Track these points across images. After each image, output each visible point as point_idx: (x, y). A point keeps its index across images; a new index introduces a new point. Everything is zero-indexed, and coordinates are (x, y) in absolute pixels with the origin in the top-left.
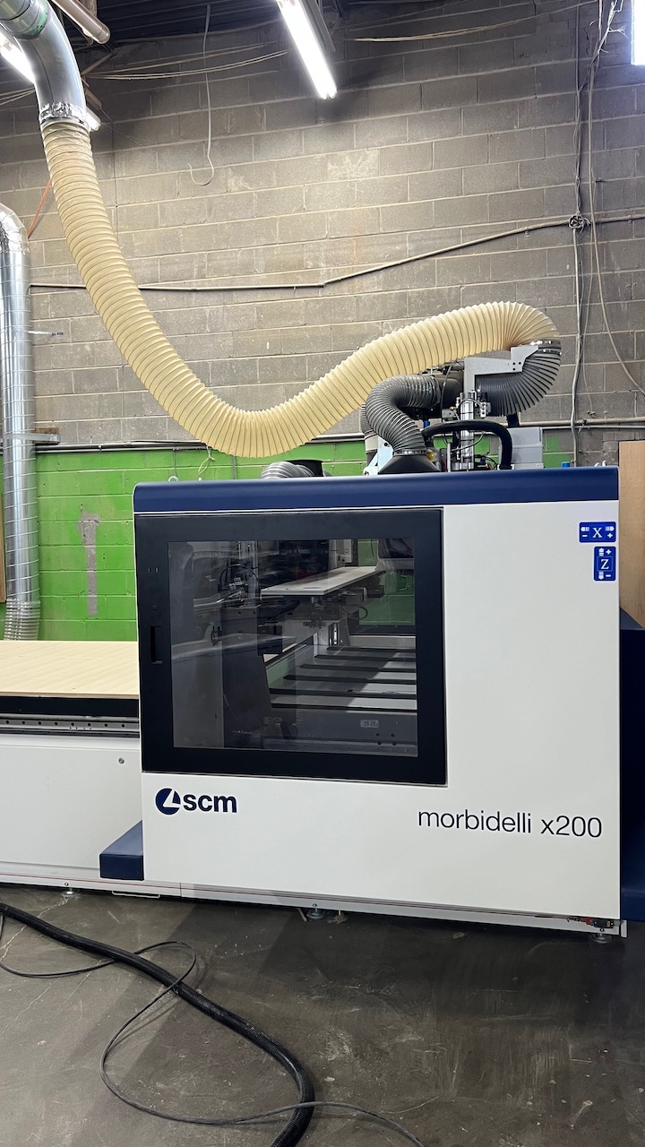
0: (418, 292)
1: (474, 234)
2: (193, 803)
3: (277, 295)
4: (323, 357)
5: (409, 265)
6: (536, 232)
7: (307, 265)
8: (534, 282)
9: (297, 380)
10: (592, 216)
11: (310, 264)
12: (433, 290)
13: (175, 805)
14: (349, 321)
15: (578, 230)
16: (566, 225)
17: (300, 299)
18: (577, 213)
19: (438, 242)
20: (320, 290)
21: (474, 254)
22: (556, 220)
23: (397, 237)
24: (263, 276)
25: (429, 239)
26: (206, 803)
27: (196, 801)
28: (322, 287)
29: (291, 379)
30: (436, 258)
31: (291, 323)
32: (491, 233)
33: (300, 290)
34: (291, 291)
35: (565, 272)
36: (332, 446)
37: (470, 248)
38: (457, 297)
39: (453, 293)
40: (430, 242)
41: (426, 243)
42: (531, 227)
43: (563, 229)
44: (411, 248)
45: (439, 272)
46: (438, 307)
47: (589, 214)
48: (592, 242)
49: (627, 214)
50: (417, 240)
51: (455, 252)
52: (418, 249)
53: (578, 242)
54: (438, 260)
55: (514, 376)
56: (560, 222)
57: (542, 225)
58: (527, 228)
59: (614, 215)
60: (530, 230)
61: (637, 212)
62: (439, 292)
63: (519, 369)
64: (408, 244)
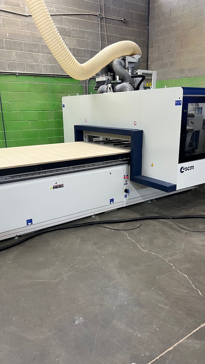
0: (58, 27)
1: (74, 11)
2: (187, 169)
3: (10, 15)
4: (29, 43)
5: (55, 16)
6: (90, 15)
7: (21, 6)
8: (89, 32)
9: (20, 50)
10: (103, 15)
11: (22, 6)
12: (63, 27)
13: (184, 170)
14: (37, 32)
15: (100, 18)
16: (97, 16)
17: (19, 19)
18: (100, 13)
19: (64, 10)
20: (26, 17)
21: (74, 18)
22: (94, 13)
23: (51, 5)
24: (4, 6)
25: (61, 9)
26: (189, 168)
27: (187, 168)
28: (27, 16)
29: (17, 50)
30: (63, 16)
31: (16, 28)
32: (78, 12)
33: (19, 16)
34: (16, 15)
35: (97, 31)
36: (34, 77)
37: (73, 16)
38: (70, 31)
39: (68, 30)
40: (61, 10)
41: (60, 10)
42: (89, 14)
43: (96, 17)
44: (56, 10)
45: (64, 21)
46: (65, 33)
47: (102, 14)
48: (104, 23)
49: (110, 17)
50: (57, 8)
51: (68, 16)
52: (58, 11)
53: (100, 22)
54: (64, 17)
55: (136, 63)
56: (96, 14)
57: (91, 14)
58: (87, 13)
59: (107, 16)
60: (88, 14)
61: (113, 17)
62: (64, 28)
63: (137, 62)
64: (54, 9)
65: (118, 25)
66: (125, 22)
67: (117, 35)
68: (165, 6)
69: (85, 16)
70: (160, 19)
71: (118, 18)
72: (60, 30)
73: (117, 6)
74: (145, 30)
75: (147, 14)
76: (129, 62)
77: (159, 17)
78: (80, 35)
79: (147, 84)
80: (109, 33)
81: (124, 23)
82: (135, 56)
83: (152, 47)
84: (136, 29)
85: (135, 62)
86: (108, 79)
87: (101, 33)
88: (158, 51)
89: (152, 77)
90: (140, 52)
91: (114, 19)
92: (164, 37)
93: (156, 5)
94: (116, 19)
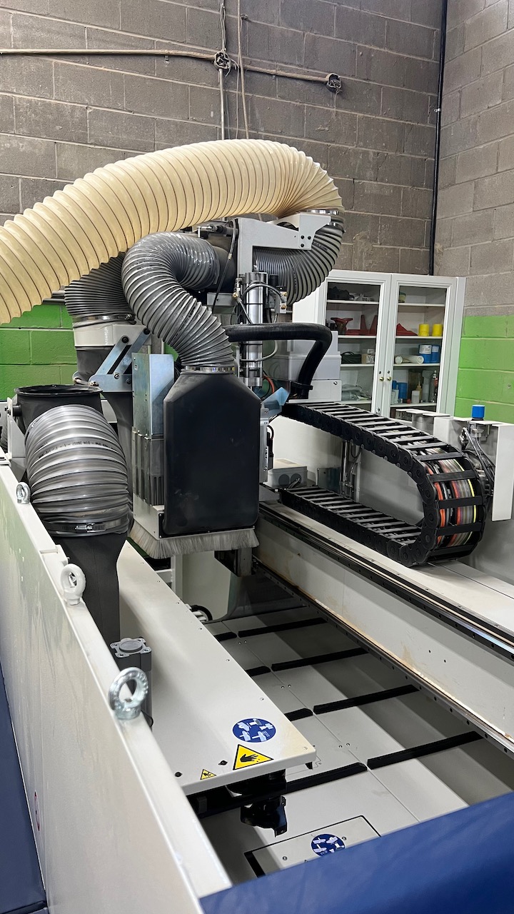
0: (30, 101)
1: (103, 41)
5: (15, 60)
6: (177, 60)
10: (238, 59)
12: (50, 104)
15: (225, 71)
16: (210, 61)
18: (223, 50)
19: (56, 37)
21: (103, 67)
22: (197, 51)
25: (42, 30)
30: (54, 60)
32: (124, 45)
35: (209, 120)
37: (98, 59)
38: (83, 121)
39: (77, 114)
40: (44, 35)
41: (38, 34)
42: (172, 52)
43: (208, 66)
44: (17, 36)
45: (57, 80)
46: (58, 128)
47: (235, 55)
48: (239, 91)
49: (271, 67)
50: (26, 26)
51: (78, 59)
52: (27, 40)
53: (225, 87)
54: (56, 63)
55: (302, 256)
56: (205, 56)
57: (184, 53)
58: (166, 51)
59: (259, 64)
60: (170, 56)
61: (282, 68)
62: (58, 109)
63: (308, 246)
64: (12, 29)
65: (308, 101)
66: (336, 88)
67: (302, 137)
68: (505, 20)
69: (156, 60)
70: (482, 74)
71: (308, 73)
72: (36, 115)
73: (302, 29)
74: (424, 121)
75: (433, 61)
76: (255, 248)
77: (482, 66)
78: (133, 138)
79: (425, 328)
80: (266, 131)
81: (333, 90)
82: (296, 219)
83: (452, 184)
84: (384, 115)
85: (299, 247)
86: (125, 340)
87: (225, 131)
88: (475, 198)
89: (444, 303)
90: (329, 198)
91: (289, 74)
92: (499, 143)
93: (468, 22)
94: (299, 76)
